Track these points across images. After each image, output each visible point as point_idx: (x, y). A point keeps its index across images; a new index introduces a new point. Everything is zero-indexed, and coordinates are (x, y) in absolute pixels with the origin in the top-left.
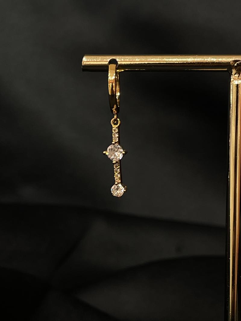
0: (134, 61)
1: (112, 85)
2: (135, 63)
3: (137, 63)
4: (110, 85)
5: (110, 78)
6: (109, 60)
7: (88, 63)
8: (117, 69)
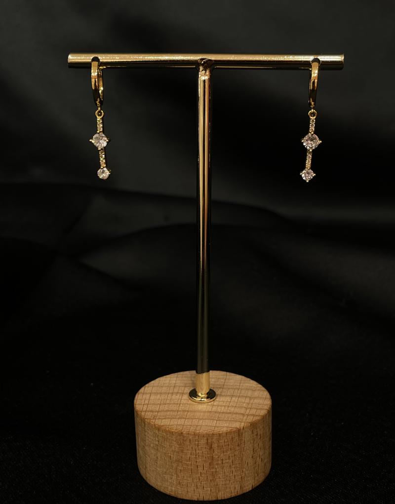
0: (114, 59)
1: (95, 81)
2: (115, 60)
3: (117, 60)
4: (93, 80)
5: (93, 74)
6: (92, 58)
7: (73, 60)
8: (99, 66)
